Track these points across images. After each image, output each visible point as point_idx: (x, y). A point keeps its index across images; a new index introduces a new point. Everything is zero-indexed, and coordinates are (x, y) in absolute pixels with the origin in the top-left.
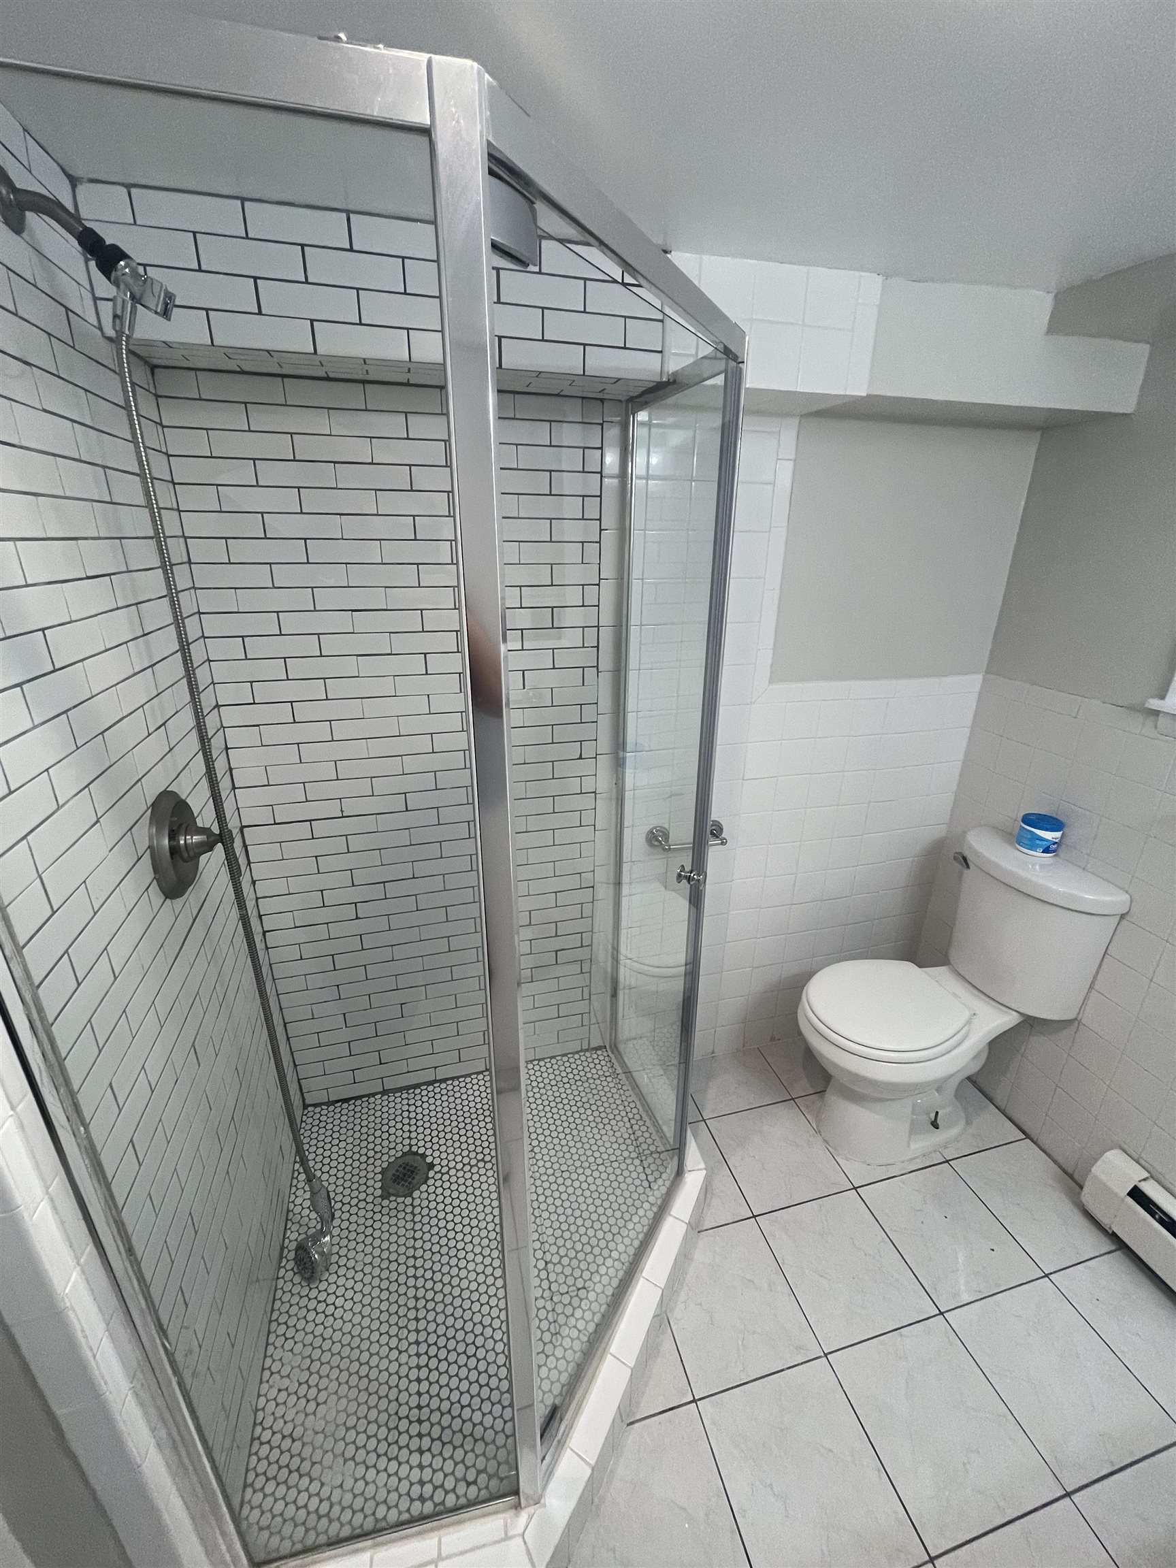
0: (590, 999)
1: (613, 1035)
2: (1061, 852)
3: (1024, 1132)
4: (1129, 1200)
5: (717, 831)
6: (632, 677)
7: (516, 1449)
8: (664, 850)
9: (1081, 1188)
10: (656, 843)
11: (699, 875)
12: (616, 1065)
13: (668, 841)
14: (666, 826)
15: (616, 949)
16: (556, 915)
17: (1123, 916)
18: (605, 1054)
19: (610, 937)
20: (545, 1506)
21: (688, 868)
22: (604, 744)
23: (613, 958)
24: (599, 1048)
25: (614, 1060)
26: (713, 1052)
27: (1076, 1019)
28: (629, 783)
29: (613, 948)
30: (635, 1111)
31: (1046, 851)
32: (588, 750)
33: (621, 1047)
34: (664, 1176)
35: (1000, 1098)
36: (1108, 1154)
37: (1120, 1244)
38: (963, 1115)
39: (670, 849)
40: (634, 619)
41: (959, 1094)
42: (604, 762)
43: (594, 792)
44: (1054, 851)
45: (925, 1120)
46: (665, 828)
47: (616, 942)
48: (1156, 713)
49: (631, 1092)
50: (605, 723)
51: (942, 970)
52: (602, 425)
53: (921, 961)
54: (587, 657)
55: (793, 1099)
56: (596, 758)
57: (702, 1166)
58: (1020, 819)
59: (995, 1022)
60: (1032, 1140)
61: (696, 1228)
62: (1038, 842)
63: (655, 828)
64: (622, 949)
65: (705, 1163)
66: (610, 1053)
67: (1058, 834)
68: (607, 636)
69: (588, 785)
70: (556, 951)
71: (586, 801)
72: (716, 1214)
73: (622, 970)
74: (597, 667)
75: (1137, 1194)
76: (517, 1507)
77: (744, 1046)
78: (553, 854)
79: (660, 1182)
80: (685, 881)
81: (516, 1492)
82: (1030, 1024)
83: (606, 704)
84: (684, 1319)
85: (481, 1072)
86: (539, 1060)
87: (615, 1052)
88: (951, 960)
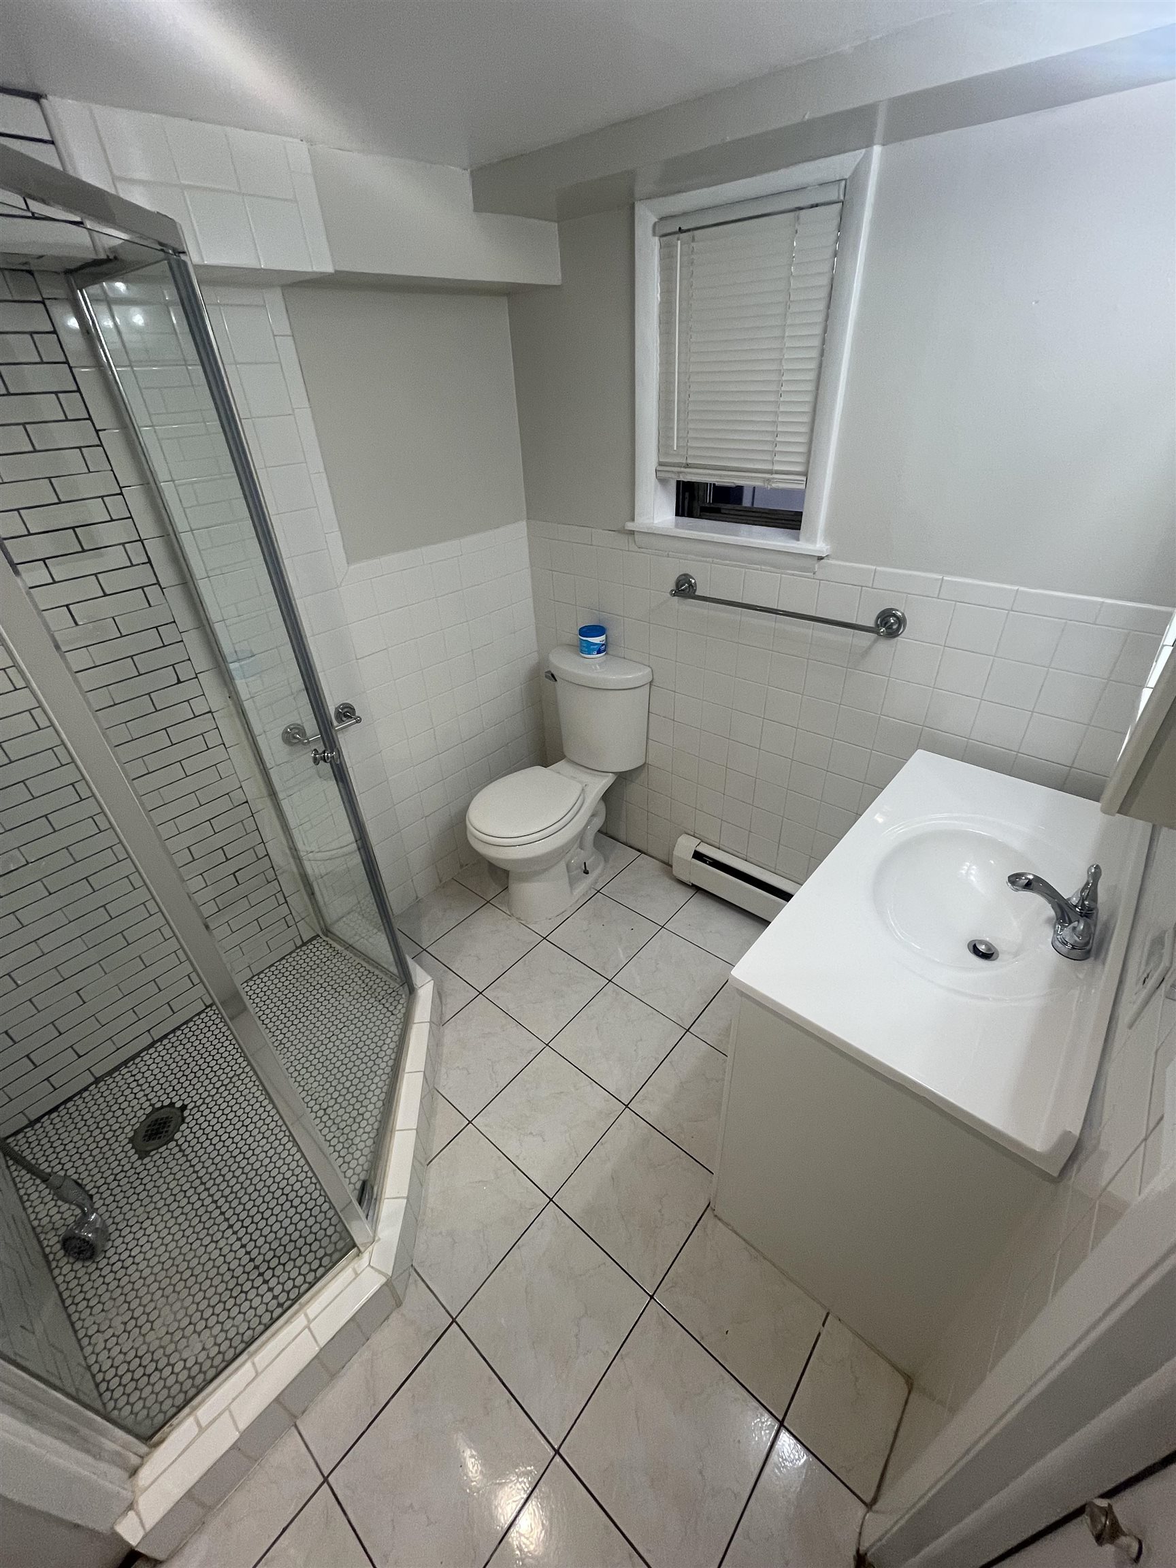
0: (286, 902)
1: (322, 922)
2: (610, 650)
3: (639, 851)
4: (695, 861)
5: (347, 713)
6: (204, 586)
7: (345, 1227)
8: (304, 744)
9: (671, 866)
10: (296, 741)
11: (332, 753)
12: (334, 944)
13: (306, 735)
14: (299, 722)
15: (293, 849)
16: (218, 841)
17: (651, 683)
18: (320, 941)
19: (284, 842)
20: (379, 1239)
21: (321, 749)
22: (201, 661)
23: (294, 857)
24: (313, 938)
25: (331, 942)
26: (417, 898)
27: (645, 763)
28: (244, 694)
29: (290, 849)
30: (362, 970)
31: (599, 652)
32: (184, 671)
33: (332, 930)
34: (401, 1001)
35: (623, 837)
36: (679, 839)
37: (697, 889)
38: (602, 858)
39: (309, 742)
40: (181, 524)
41: (597, 844)
42: (209, 681)
43: (210, 712)
44: (604, 651)
45: (580, 872)
46: (299, 725)
47: (291, 843)
48: (632, 533)
49: (354, 958)
50: (193, 641)
51: (562, 762)
52: (43, 303)
53: (545, 764)
54: (142, 575)
55: (488, 902)
56: (197, 677)
57: (430, 978)
58: (577, 632)
59: (600, 784)
60: (645, 854)
61: (439, 1023)
62: (592, 647)
63: (288, 727)
64: (300, 846)
65: (431, 976)
66: (325, 938)
67: (603, 637)
68: (156, 549)
69: (200, 706)
70: (234, 874)
71: (205, 724)
72: (452, 1005)
73: (307, 864)
74: (158, 583)
75: (698, 856)
76: (359, 1253)
77: (441, 881)
78: (190, 784)
79: (400, 1007)
80: (322, 762)
81: (354, 1245)
82: (623, 779)
83: (185, 618)
84: (449, 1083)
85: (203, 1011)
86: (258, 974)
87: (329, 934)
88: (566, 754)
